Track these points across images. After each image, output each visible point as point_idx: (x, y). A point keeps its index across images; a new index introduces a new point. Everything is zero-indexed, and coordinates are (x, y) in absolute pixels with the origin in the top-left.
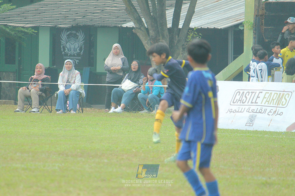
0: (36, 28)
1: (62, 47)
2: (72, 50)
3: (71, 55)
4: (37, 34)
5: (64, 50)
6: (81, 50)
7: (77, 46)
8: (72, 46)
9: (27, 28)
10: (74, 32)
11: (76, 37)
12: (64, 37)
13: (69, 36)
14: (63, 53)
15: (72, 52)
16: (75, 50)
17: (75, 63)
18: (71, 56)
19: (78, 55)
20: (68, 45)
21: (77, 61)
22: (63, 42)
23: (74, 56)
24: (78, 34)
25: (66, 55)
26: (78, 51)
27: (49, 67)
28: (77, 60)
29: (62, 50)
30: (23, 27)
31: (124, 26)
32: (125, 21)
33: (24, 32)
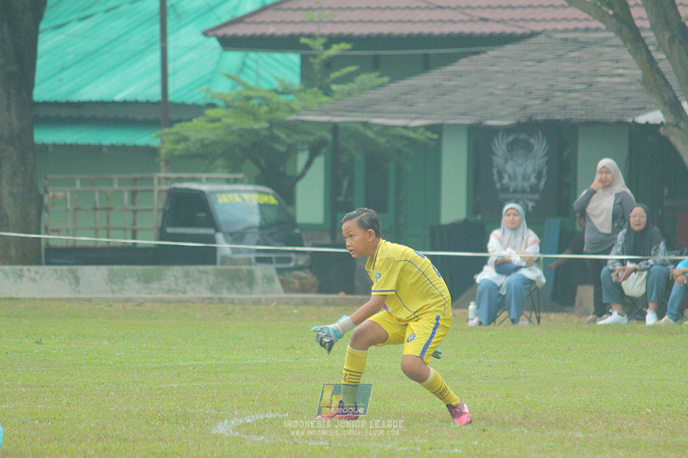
0: (436, 129)
1: (495, 171)
2: (519, 178)
3: (515, 191)
4: (439, 142)
5: (501, 177)
6: (539, 177)
7: (530, 169)
8: (520, 170)
9: (415, 129)
10: (523, 136)
11: (528, 148)
12: (500, 147)
13: (511, 147)
14: (498, 186)
15: (519, 183)
16: (526, 177)
17: (526, 209)
18: (517, 194)
19: (534, 189)
20: (509, 167)
21: (531, 205)
22: (498, 160)
23: (523, 191)
24: (532, 141)
25: (505, 189)
26: (533, 180)
27: (465, 221)
28: (530, 200)
29: (496, 178)
30: (405, 127)
31: (642, 119)
32: (643, 110)
33: (408, 138)
